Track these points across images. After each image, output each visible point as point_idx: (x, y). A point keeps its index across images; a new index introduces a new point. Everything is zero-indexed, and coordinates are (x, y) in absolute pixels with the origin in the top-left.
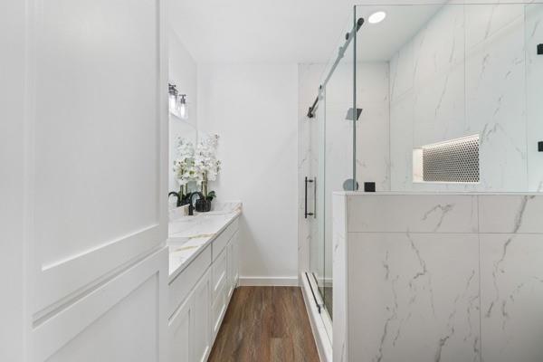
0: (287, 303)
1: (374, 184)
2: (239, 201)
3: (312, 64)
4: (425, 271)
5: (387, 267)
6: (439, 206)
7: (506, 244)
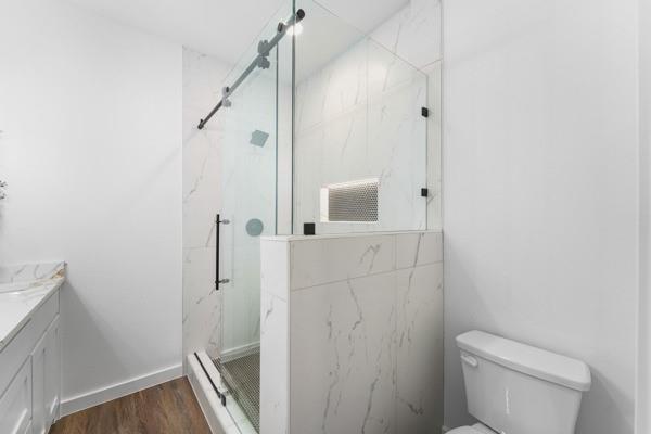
0: (167, 411)
1: (313, 225)
2: (61, 260)
3: (204, 55)
4: (361, 318)
5: (330, 324)
6: (371, 247)
7: (410, 277)
